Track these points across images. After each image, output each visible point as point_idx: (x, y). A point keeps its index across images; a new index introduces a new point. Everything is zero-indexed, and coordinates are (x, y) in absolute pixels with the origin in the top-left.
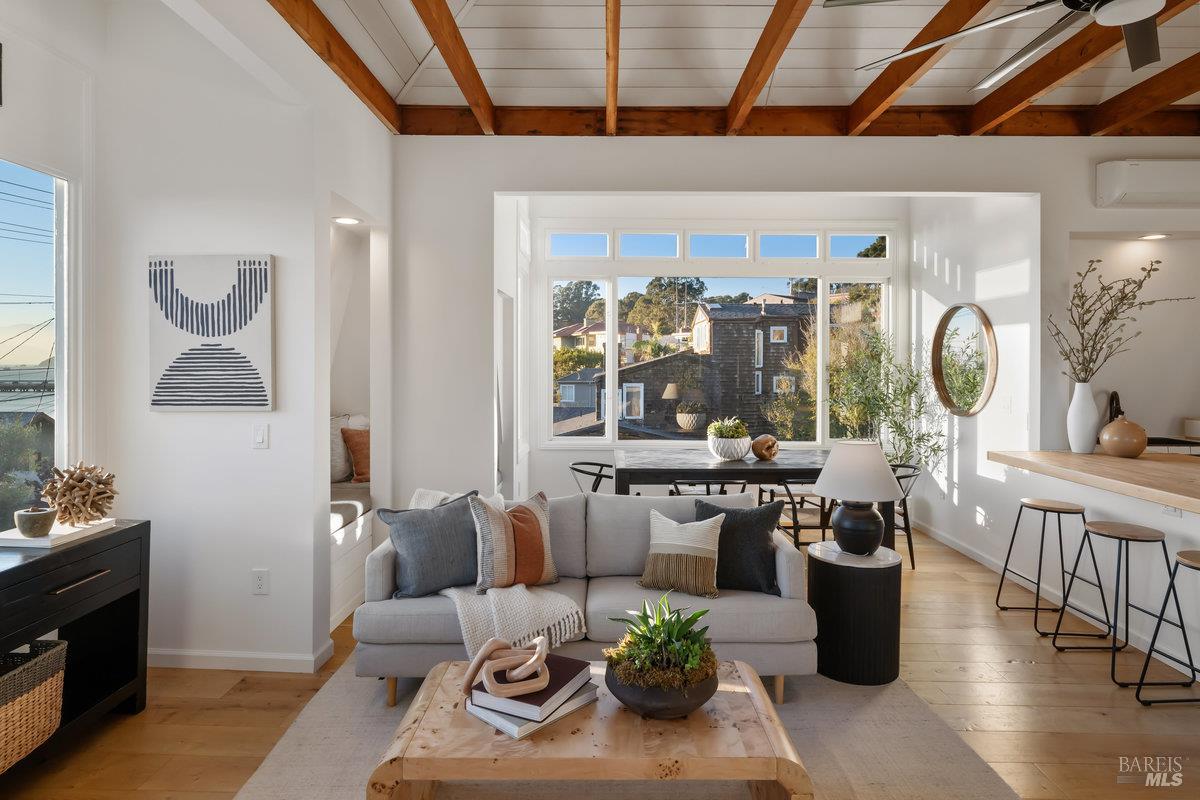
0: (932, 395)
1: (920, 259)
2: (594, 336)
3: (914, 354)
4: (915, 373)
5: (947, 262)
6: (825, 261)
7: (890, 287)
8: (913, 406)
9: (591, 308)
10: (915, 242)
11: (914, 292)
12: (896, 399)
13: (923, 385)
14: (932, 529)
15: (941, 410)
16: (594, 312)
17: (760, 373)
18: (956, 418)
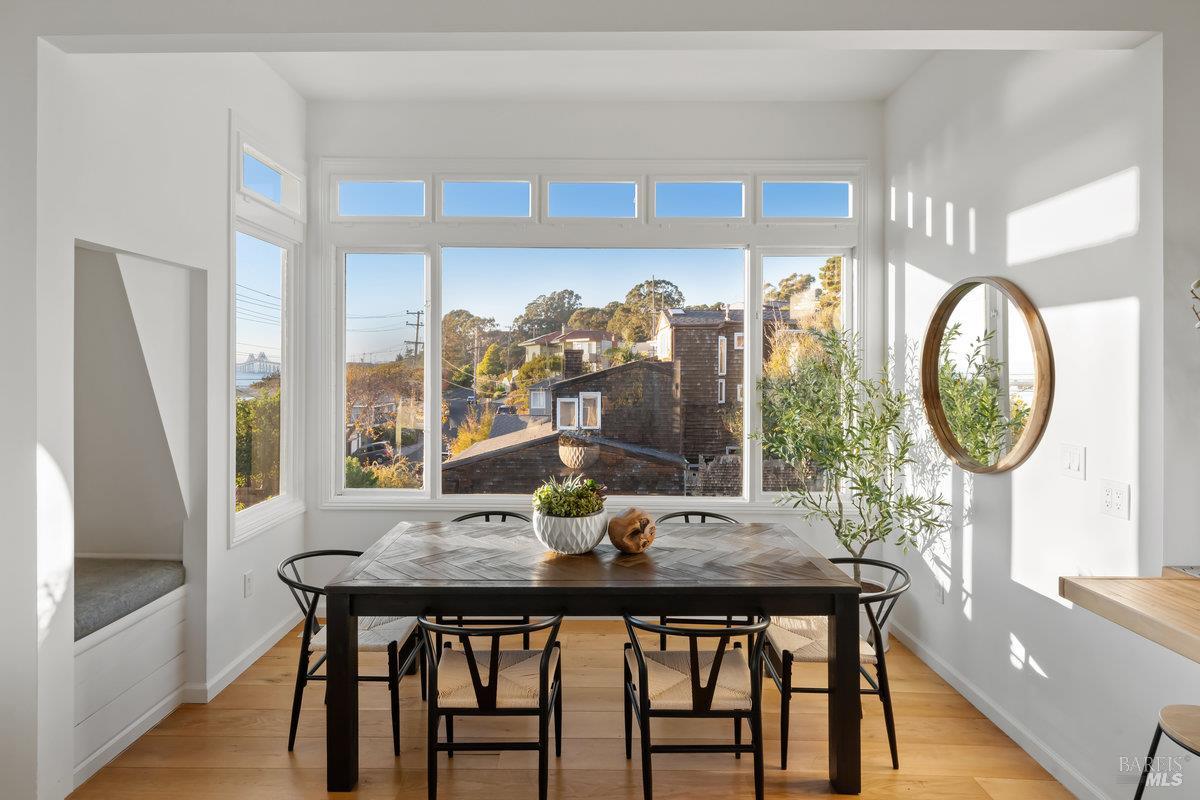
0: (921, 430)
1: (902, 214)
2: (572, 343)
3: (891, 365)
4: (894, 394)
5: (949, 208)
6: (755, 222)
7: (855, 261)
8: (891, 448)
9: (573, 317)
10: (893, 190)
11: (892, 268)
12: (864, 436)
13: (907, 412)
14: (921, 645)
15: (936, 454)
16: (575, 321)
17: (723, 381)
18: (967, 475)
